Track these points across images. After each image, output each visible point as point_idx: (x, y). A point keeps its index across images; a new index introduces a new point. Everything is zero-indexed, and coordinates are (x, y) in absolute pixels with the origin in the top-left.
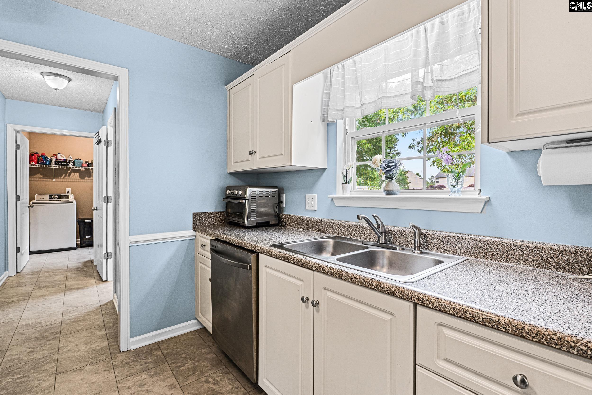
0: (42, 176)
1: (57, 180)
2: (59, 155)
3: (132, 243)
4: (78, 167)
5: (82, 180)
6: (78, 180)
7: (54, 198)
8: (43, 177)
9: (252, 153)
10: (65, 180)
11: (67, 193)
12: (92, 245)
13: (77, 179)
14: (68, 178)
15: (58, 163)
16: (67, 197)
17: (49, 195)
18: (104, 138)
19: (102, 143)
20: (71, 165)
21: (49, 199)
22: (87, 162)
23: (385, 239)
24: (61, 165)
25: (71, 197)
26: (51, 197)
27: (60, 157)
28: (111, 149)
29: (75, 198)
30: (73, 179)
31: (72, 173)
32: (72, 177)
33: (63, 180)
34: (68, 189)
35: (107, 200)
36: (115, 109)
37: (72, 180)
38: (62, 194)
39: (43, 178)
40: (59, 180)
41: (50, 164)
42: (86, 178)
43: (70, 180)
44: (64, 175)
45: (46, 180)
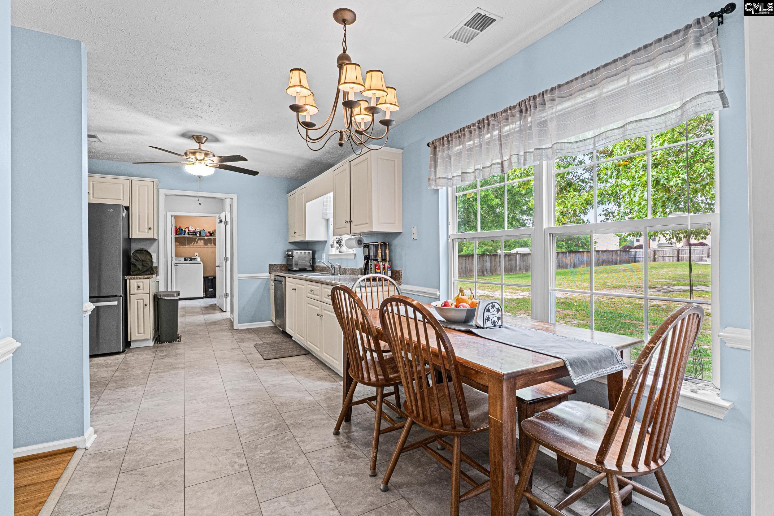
2: (190, 227)
3: (239, 277)
4: (203, 236)
6: (203, 247)
7: (187, 260)
9: (295, 233)
11: (196, 256)
12: (215, 297)
15: (189, 233)
16: (195, 259)
18: (224, 220)
19: (223, 223)
20: (198, 235)
22: (209, 232)
23: (334, 271)
24: (192, 235)
25: (199, 259)
26: (185, 259)
27: (191, 229)
28: (228, 227)
29: (201, 261)
30: (199, 246)
31: (199, 241)
32: (199, 244)
33: (193, 246)
34: (196, 254)
35: (226, 259)
36: (231, 205)
38: (192, 257)
39: (179, 245)
40: (190, 246)
41: (184, 234)
42: (209, 245)
43: (197, 246)
44: (193, 243)
45: (181, 246)
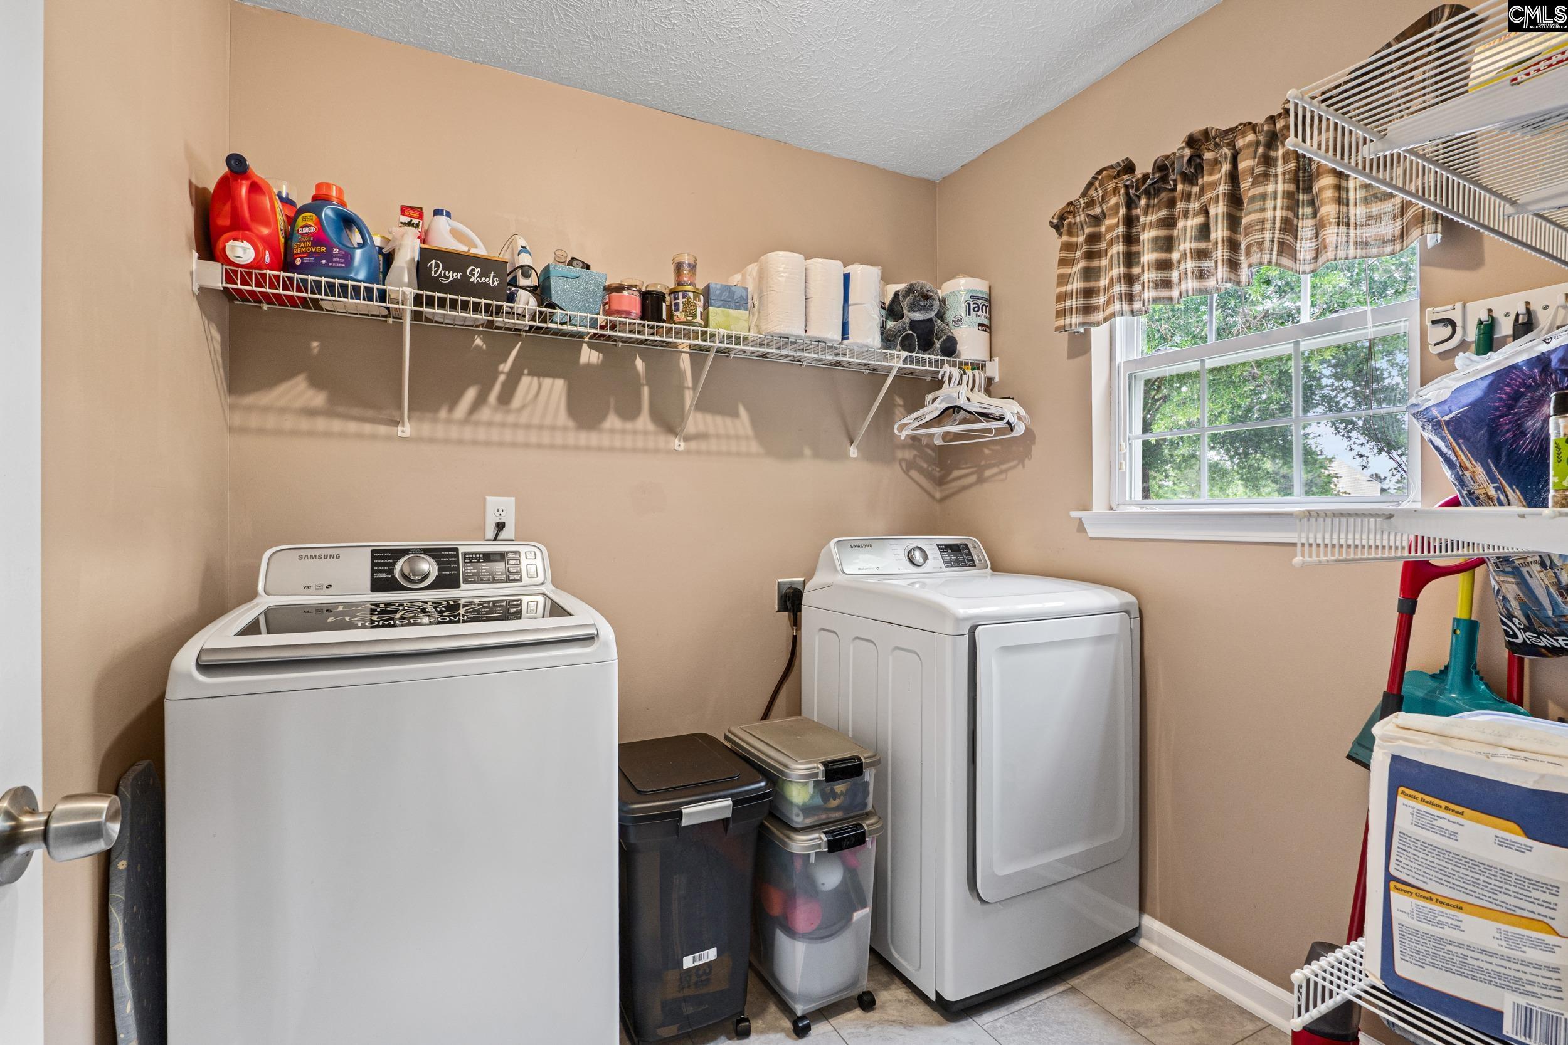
0: (319, 399)
1: (426, 429)
5: (585, 438)
6: (559, 439)
8: (332, 400)
10: (482, 434)
11: (490, 534)
13: (553, 428)
14: (498, 417)
15: (437, 269)
17: (376, 555)
20: (526, 301)
21: (377, 586)
24: (459, 298)
27: (444, 236)
30: (528, 427)
31: (525, 381)
32: (523, 407)
33: (468, 433)
34: (500, 506)
37: (521, 436)
39: (328, 413)
40: (440, 431)
42: (613, 421)
43: (508, 435)
44: (471, 394)
45: (353, 427)
